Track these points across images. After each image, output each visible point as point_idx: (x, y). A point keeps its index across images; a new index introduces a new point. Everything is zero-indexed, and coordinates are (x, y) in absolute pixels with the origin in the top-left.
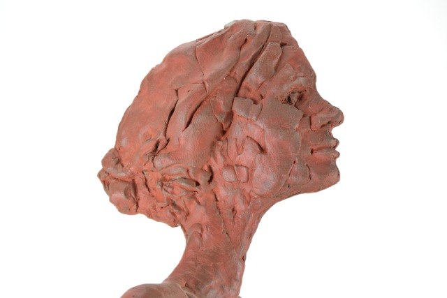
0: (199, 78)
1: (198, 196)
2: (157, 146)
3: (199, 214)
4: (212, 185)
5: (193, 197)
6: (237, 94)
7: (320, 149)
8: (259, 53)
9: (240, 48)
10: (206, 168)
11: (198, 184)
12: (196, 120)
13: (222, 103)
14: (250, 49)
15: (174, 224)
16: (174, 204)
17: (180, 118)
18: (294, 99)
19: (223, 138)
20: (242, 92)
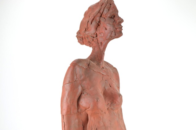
0: (93, 13)
1: (94, 40)
2: (86, 29)
3: (94, 44)
4: (97, 38)
5: (93, 40)
6: (101, 16)
7: (118, 28)
8: (105, 7)
9: (102, 6)
10: (96, 34)
11: (94, 37)
12: (93, 23)
13: (98, 19)
14: (103, 6)
15: (90, 46)
16: (90, 42)
17: (90, 23)
18: (113, 17)
19: (99, 27)
20: (102, 16)
